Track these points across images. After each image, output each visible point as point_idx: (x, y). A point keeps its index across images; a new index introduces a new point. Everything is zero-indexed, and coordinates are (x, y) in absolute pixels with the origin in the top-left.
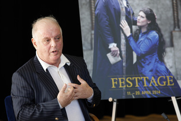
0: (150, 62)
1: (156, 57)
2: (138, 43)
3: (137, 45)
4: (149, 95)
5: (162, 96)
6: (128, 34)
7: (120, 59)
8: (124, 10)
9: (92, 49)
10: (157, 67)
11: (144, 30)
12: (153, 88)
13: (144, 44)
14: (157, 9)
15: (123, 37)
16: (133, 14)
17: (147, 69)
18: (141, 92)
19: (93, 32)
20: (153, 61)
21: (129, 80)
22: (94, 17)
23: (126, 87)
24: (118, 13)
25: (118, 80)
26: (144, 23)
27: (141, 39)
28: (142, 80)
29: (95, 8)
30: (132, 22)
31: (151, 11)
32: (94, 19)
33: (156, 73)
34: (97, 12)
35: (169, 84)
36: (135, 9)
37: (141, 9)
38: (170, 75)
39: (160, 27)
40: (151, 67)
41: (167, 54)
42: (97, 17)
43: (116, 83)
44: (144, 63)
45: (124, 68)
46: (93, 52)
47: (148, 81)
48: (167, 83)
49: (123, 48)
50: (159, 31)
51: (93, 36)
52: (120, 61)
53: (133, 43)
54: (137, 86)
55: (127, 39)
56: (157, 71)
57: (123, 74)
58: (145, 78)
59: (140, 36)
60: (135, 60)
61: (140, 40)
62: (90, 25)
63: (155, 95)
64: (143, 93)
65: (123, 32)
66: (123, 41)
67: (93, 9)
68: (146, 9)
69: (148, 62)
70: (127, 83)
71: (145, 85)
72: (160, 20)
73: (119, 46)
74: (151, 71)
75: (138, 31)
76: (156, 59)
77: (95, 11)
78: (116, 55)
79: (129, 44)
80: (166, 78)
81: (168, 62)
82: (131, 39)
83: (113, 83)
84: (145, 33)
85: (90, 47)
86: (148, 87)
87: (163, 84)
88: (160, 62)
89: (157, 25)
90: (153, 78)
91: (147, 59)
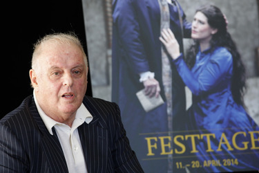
0: (218, 107)
1: (228, 96)
2: (194, 70)
3: (192, 75)
4: (218, 167)
5: (242, 169)
6: (176, 54)
7: (161, 101)
8: (167, 9)
9: (108, 83)
10: (231, 115)
11: (205, 47)
12: (224, 155)
13: (204, 73)
14: (229, 7)
15: (165, 60)
16: (184, 16)
17: (212, 119)
18: (202, 163)
19: (110, 52)
20: (224, 104)
21: (179, 140)
22: (110, 24)
23: (174, 154)
24: (156, 16)
25: (159, 140)
26: (205, 34)
27: (200, 63)
28: (204, 141)
29: (113, 7)
30: (181, 33)
31: (217, 10)
32: (111, 29)
33: (230, 126)
34: (116, 14)
35: (254, 147)
36: (187, 7)
37: (199, 8)
38: (255, 130)
39: (235, 39)
40: (219, 115)
41: (249, 91)
42: (117, 23)
43: (155, 146)
44: (207, 108)
45: (170, 119)
46: (110, 88)
47: (215, 142)
48: (250, 145)
49: (167, 80)
50: (232, 48)
51: (110, 60)
52: (161, 106)
53: (184, 72)
54: (194, 151)
55: (173, 63)
56: (231, 123)
57: (168, 130)
58: (208, 136)
59: (198, 57)
60: (189, 104)
61: (198, 65)
62: (105, 39)
63: (227, 167)
64: (205, 164)
65: (166, 51)
66: (166, 68)
67: (109, 10)
68: (208, 8)
69: (213, 106)
70: (175, 146)
71: (210, 150)
72: (234, 26)
73: (158, 77)
74: (220, 122)
75: (193, 49)
76: (229, 101)
77: (113, 12)
78: (154, 94)
79: (178, 73)
80: (249, 136)
81: (251, 106)
82: (182, 64)
83: (150, 146)
84: (206, 53)
85: (104, 81)
86: (214, 153)
87: (243, 146)
88: (235, 105)
89: (229, 37)
90: (223, 136)
91: (212, 100)
